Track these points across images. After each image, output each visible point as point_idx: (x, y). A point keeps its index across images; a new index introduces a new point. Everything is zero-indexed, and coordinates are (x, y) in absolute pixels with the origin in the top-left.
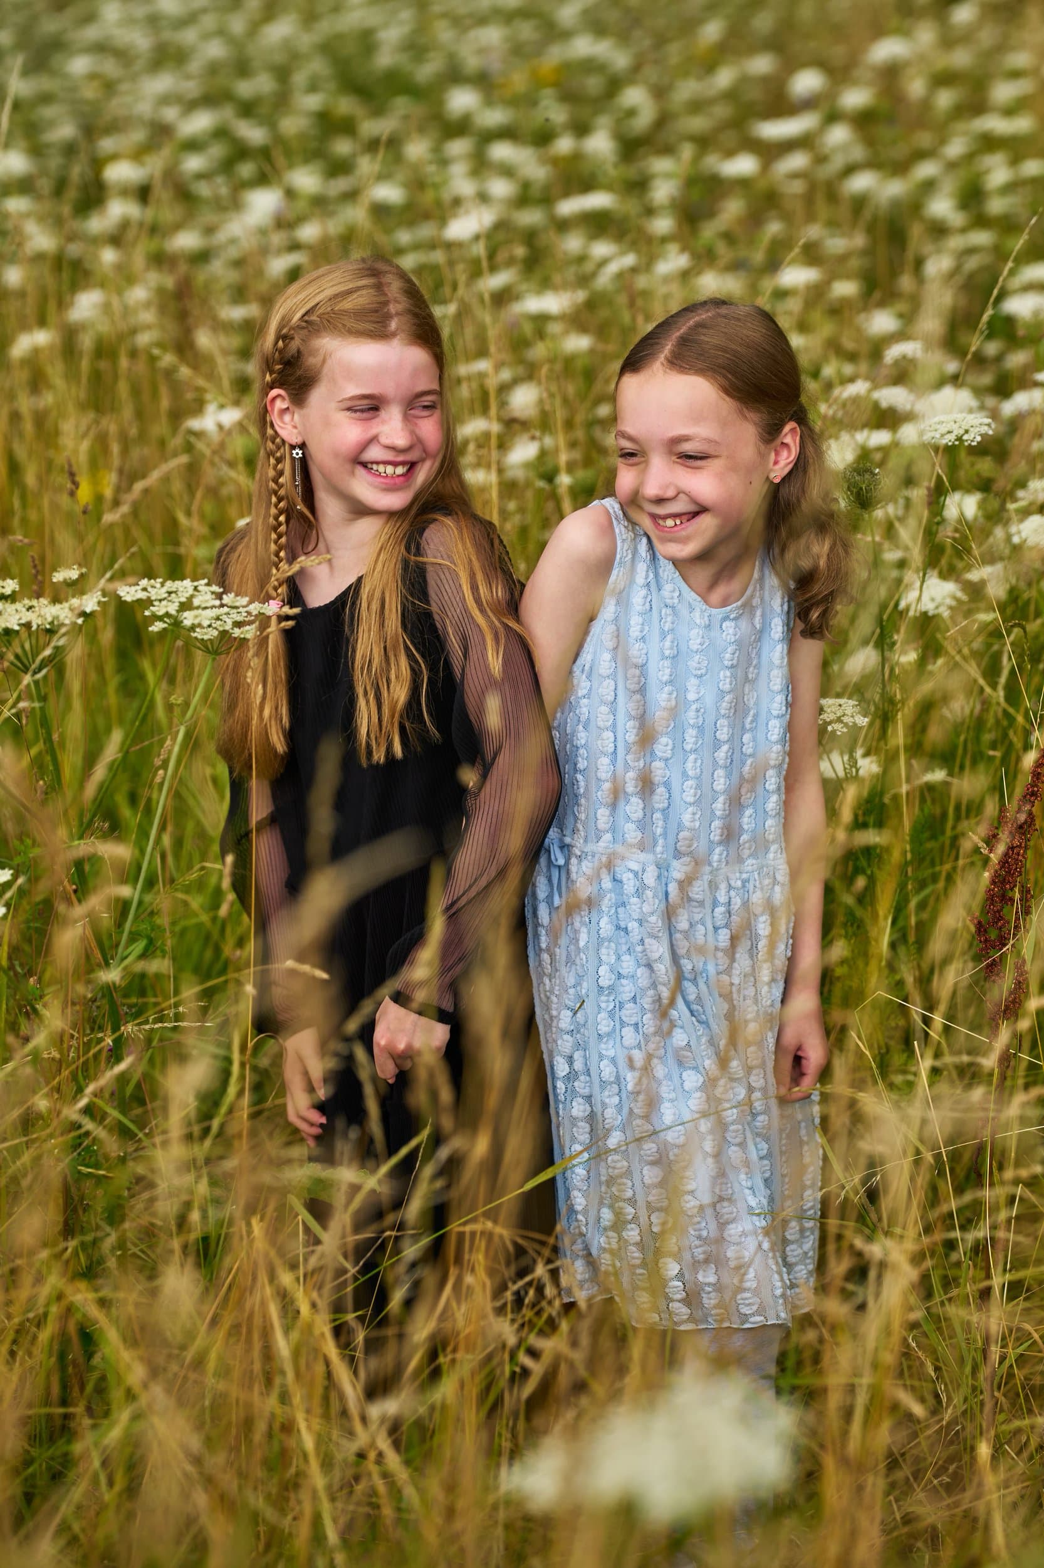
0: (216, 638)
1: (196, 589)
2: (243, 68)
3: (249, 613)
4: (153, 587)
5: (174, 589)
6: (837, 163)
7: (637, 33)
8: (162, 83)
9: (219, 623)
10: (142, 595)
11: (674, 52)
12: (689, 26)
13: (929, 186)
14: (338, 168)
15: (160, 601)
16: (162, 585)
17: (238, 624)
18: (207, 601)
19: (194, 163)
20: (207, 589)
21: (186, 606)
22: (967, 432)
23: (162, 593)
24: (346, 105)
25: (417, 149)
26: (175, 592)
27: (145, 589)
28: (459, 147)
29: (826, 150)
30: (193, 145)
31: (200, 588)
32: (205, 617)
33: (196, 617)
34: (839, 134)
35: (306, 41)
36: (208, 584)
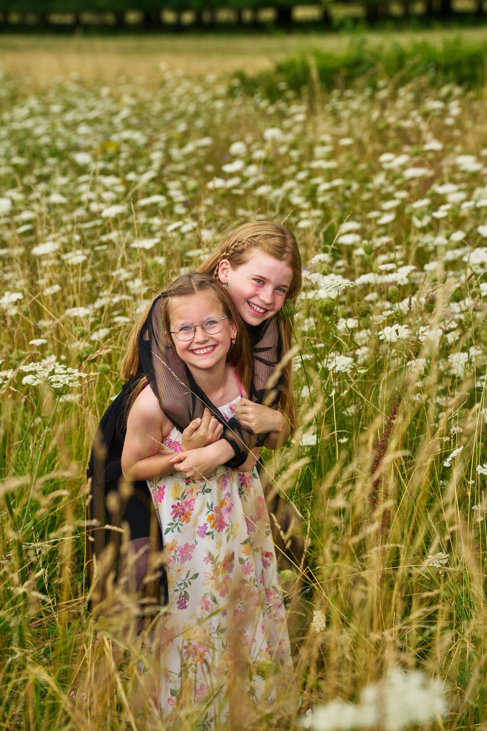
0: (61, 387)
3: (76, 376)
4: (36, 365)
6: (252, 182)
9: (64, 381)
10: (32, 369)
15: (40, 371)
17: (71, 381)
18: (60, 371)
20: (60, 366)
21: (52, 373)
23: (41, 368)
27: (33, 367)
28: (84, 178)
29: (247, 176)
31: (57, 366)
33: (56, 377)
34: (253, 170)
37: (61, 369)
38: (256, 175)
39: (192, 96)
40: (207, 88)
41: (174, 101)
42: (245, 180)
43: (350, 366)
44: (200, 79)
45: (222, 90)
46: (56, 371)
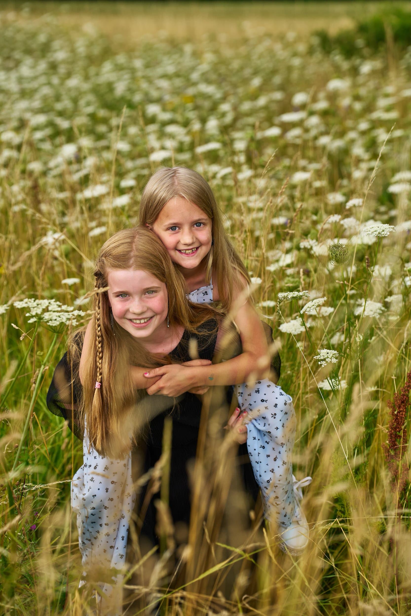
0: (58, 325)
1: (49, 303)
2: (58, 98)
3: (73, 315)
4: (30, 302)
5: (40, 303)
6: (313, 133)
7: (224, 84)
8: (23, 104)
9: (60, 318)
10: (25, 305)
11: (241, 90)
12: (246, 81)
13: (353, 141)
14: (100, 137)
15: (34, 308)
16: (34, 301)
17: (69, 319)
18: (55, 308)
19: (39, 135)
20: (55, 303)
21: (46, 310)
22: (383, 231)
23: (35, 304)
24: (102, 113)
25: (133, 130)
26: (40, 304)
27: (26, 303)
28: (152, 128)
29: (309, 126)
30: (37, 129)
31: (51, 303)
32: (54, 315)
33: (50, 315)
34: (314, 120)
35: (86, 86)
36: (55, 301)
37: (56, 306)
38: (317, 126)
39: (271, 52)
40: (287, 45)
41: (255, 57)
42: (307, 130)
43: (379, 311)
44: (281, 38)
45: (302, 48)
46: (50, 308)
